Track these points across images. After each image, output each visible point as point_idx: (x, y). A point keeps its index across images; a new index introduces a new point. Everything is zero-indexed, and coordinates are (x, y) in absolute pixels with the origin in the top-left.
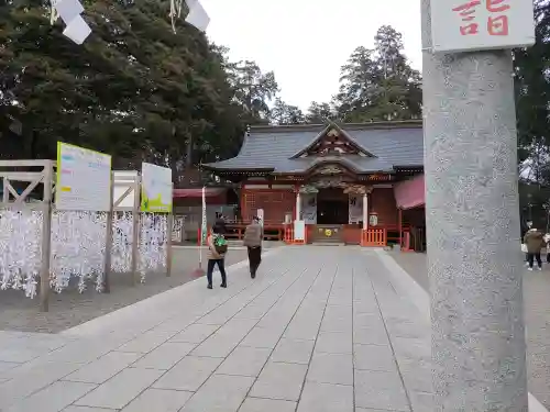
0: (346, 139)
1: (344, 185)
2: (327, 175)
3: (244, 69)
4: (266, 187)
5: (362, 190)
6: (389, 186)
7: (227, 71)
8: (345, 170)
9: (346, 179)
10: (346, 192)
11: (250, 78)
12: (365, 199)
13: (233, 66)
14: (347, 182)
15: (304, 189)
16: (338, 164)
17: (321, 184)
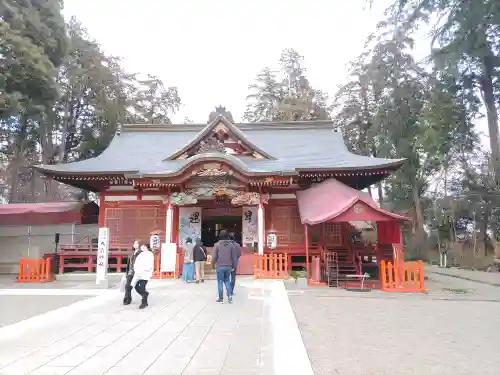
0: (237, 137)
1: (231, 193)
2: (207, 179)
3: (146, 83)
4: (134, 198)
5: (254, 198)
6: (293, 196)
7: (125, 81)
8: (231, 173)
9: (235, 185)
10: (234, 202)
11: (152, 91)
12: (260, 212)
13: (132, 77)
14: (235, 189)
15: (177, 199)
16: (223, 164)
17: (201, 191)
